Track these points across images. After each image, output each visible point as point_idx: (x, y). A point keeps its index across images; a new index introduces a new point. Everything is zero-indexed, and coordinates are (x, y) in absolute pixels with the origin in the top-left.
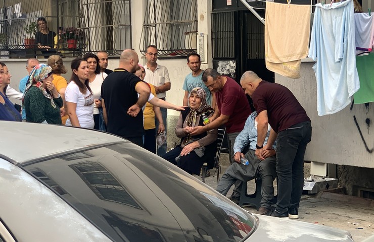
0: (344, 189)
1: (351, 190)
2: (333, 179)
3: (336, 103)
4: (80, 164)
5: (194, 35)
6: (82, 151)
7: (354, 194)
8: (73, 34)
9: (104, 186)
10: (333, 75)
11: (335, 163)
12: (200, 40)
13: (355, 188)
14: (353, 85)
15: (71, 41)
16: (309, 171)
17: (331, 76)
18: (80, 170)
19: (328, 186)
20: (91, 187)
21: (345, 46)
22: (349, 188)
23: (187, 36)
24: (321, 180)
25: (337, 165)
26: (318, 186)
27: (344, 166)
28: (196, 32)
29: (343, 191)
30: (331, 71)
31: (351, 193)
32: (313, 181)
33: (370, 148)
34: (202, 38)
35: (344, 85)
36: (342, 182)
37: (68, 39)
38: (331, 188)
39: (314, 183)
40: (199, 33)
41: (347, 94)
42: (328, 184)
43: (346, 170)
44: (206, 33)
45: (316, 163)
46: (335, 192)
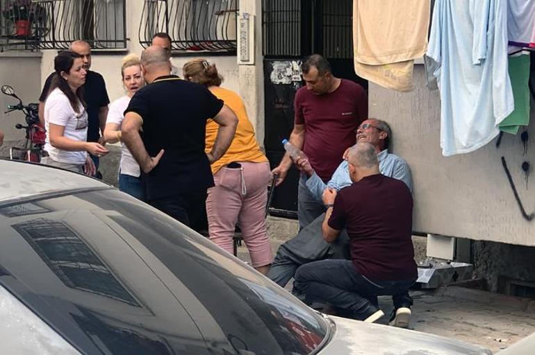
0: (484, 280)
1: (494, 284)
2: (464, 265)
3: (474, 134)
4: (31, 223)
5: (232, 15)
6: (33, 201)
7: (500, 290)
8: (25, 11)
9: (73, 265)
10: (469, 86)
11: (469, 237)
12: (242, 25)
13: (502, 279)
14: (503, 104)
15: (22, 23)
16: (425, 250)
17: (466, 88)
18: (30, 233)
19: (455, 277)
20: (50, 265)
21: (490, 38)
22: (492, 280)
23: (221, 18)
24: (444, 265)
25: (472, 241)
26: (439, 276)
27: (484, 243)
28: (236, 10)
29: (482, 285)
30: (466, 81)
31: (494, 288)
32: (431, 267)
33: (528, 213)
34: (245, 21)
35: (488, 104)
36: (480, 269)
37: (17, 19)
38: (461, 280)
39: (433, 270)
40: (241, 12)
41: (493, 119)
42: (455, 273)
43: (487, 248)
44: (253, 13)
45: (436, 236)
46: (468, 285)
